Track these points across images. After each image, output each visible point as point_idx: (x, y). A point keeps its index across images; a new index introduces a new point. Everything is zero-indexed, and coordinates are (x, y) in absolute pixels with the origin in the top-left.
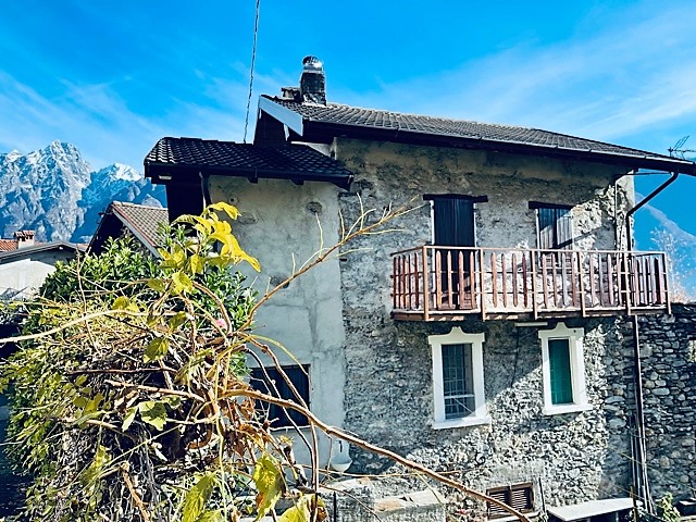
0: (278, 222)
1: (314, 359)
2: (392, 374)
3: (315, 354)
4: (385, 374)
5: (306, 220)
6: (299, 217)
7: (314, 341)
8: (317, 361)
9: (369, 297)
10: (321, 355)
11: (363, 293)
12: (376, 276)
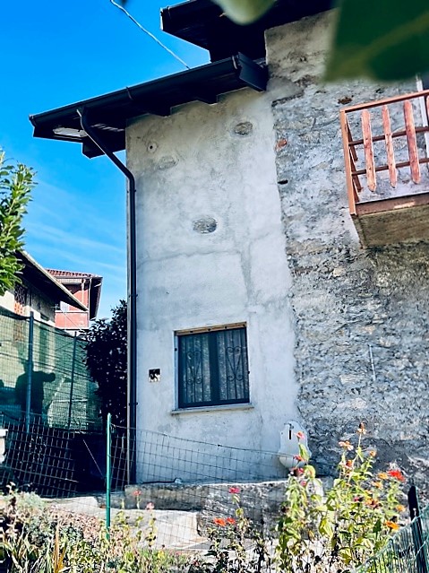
0: (199, 157)
1: (250, 314)
2: (370, 329)
3: (252, 309)
4: (358, 329)
5: (233, 147)
6: (224, 145)
7: (249, 292)
8: (254, 317)
9: (324, 224)
10: (259, 309)
11: (314, 220)
12: (335, 193)
